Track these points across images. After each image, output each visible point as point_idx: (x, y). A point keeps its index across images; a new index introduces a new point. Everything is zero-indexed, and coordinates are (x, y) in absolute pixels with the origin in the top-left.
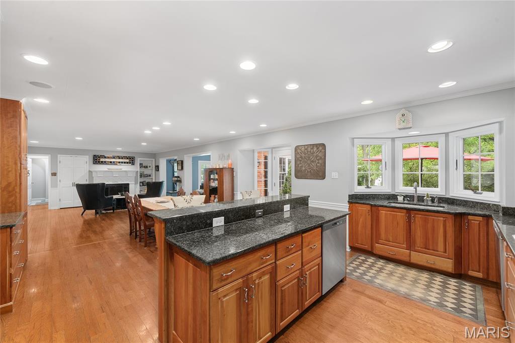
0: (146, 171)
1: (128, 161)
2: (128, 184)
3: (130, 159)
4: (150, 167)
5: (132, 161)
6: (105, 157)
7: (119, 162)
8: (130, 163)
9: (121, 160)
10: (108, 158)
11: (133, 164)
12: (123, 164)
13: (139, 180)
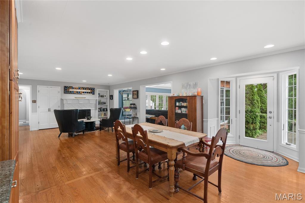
0: (103, 100)
1: (89, 91)
2: (90, 110)
3: (91, 89)
4: (105, 96)
5: (93, 91)
6: (73, 88)
7: (83, 92)
8: (91, 93)
9: (84, 91)
10: (75, 88)
11: (94, 94)
12: (86, 94)
13: (98, 107)
